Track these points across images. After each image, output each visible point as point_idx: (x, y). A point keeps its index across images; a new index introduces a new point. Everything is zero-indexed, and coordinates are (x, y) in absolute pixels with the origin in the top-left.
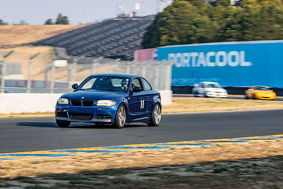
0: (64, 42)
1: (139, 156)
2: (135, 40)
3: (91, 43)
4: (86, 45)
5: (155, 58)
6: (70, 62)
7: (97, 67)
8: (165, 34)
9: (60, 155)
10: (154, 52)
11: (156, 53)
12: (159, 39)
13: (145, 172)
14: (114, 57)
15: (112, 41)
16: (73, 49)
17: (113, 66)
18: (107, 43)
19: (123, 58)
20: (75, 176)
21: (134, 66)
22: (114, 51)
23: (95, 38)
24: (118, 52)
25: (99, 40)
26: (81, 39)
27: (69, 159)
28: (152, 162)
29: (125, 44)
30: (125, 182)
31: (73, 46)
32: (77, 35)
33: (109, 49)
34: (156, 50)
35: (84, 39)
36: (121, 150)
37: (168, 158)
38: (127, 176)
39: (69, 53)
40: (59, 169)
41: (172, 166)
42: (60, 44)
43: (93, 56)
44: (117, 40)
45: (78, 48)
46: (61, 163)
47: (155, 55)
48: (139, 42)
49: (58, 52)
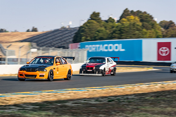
0: (36, 40)
1: (72, 94)
2: (70, 39)
3: (48, 40)
4: (46, 41)
5: (79, 48)
6: (38, 49)
7: (51, 52)
8: (84, 36)
9: (35, 94)
10: (79, 45)
11: (80, 45)
12: (81, 38)
13: (75, 102)
14: (59, 47)
15: (59, 40)
16: (40, 43)
17: (59, 51)
18: (56, 40)
19: (64, 48)
20: (42, 104)
21: (69, 51)
22: (59, 44)
23: (50, 38)
24: (61, 45)
25: (52, 39)
26: (44, 39)
27: (39, 96)
28: (78, 97)
29: (65, 41)
30: (66, 106)
31: (40, 42)
32: (42, 36)
33: (57, 43)
34: (79, 44)
35: (45, 38)
36: (64, 92)
37: (86, 95)
38: (67, 104)
39: (38, 45)
40: (34, 100)
41: (88, 99)
42: (34, 41)
43: (49, 46)
44: (61, 39)
45: (42, 43)
46: (35, 98)
47: (79, 46)
48: (71, 40)
49: (33, 45)
